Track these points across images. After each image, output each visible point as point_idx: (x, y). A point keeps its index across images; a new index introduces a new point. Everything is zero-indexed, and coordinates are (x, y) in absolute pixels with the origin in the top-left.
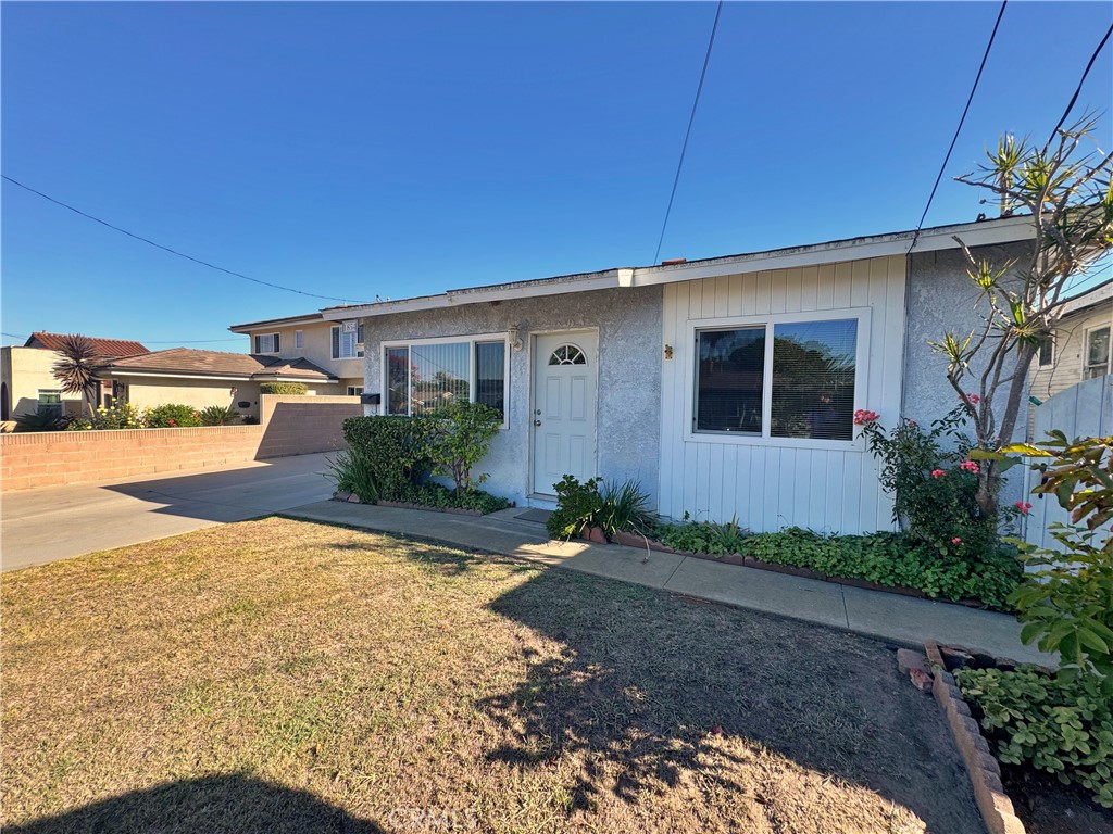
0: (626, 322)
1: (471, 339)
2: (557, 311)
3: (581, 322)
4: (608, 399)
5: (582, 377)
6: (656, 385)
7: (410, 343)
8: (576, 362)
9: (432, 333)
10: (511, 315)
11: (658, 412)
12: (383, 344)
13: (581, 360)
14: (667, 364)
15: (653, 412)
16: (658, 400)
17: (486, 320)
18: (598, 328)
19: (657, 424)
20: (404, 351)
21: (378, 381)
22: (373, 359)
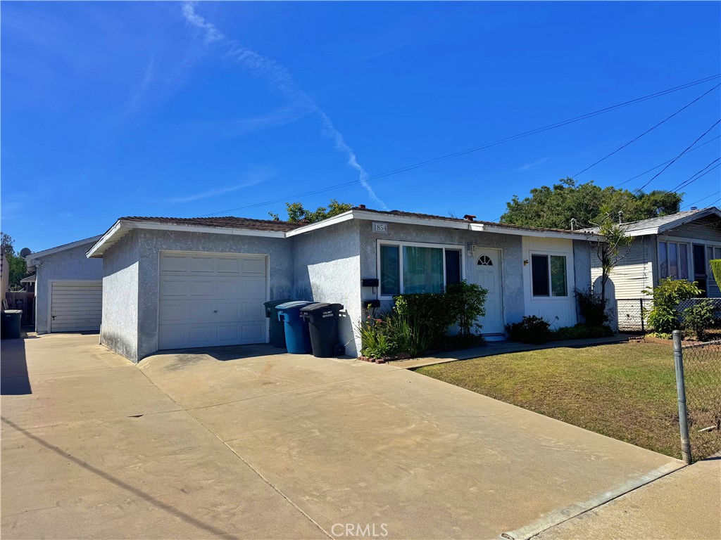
0: (510, 248)
1: (444, 247)
2: (485, 238)
4: (507, 282)
5: (492, 272)
6: (522, 276)
7: (402, 244)
9: (409, 238)
12: (379, 242)
13: (490, 264)
14: (524, 268)
15: (522, 288)
16: (523, 283)
17: (452, 237)
18: (501, 249)
19: (523, 293)
20: (397, 248)
21: (375, 269)
22: (369, 252)
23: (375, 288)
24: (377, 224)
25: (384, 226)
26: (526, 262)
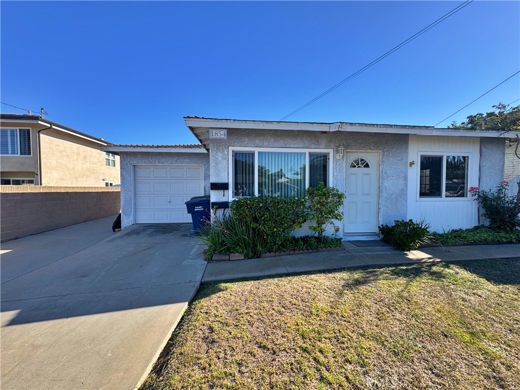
0: (393, 150)
1: (307, 151)
2: (360, 141)
3: (373, 148)
4: (385, 184)
5: (368, 174)
6: (406, 178)
7: (256, 150)
8: (364, 167)
9: (266, 144)
10: (334, 140)
11: (407, 190)
12: (231, 149)
13: (367, 166)
14: (410, 169)
15: (405, 190)
16: (407, 184)
17: (318, 141)
18: (381, 151)
19: (406, 194)
20: (252, 154)
21: (226, 174)
22: (220, 159)
23: (226, 191)
24: (214, 132)
25: (223, 132)
26: (412, 164)
